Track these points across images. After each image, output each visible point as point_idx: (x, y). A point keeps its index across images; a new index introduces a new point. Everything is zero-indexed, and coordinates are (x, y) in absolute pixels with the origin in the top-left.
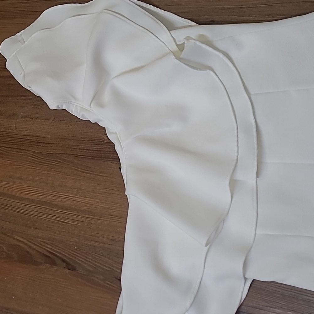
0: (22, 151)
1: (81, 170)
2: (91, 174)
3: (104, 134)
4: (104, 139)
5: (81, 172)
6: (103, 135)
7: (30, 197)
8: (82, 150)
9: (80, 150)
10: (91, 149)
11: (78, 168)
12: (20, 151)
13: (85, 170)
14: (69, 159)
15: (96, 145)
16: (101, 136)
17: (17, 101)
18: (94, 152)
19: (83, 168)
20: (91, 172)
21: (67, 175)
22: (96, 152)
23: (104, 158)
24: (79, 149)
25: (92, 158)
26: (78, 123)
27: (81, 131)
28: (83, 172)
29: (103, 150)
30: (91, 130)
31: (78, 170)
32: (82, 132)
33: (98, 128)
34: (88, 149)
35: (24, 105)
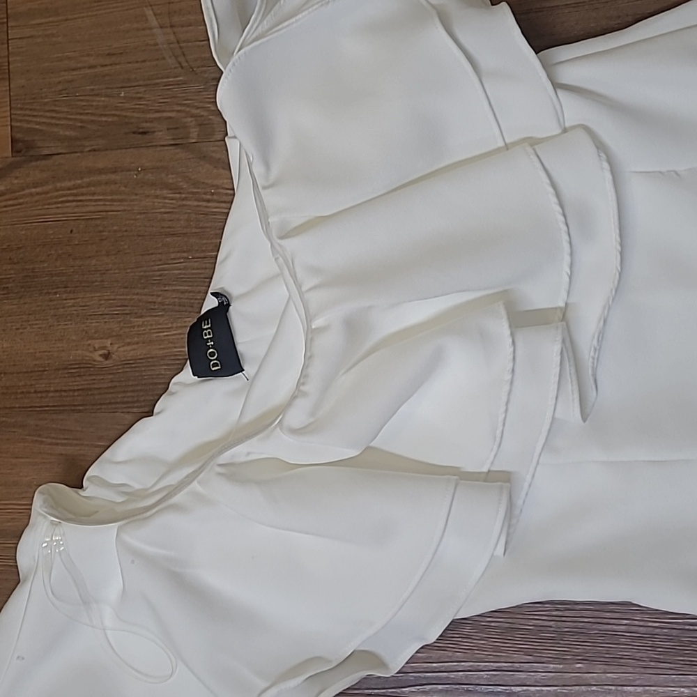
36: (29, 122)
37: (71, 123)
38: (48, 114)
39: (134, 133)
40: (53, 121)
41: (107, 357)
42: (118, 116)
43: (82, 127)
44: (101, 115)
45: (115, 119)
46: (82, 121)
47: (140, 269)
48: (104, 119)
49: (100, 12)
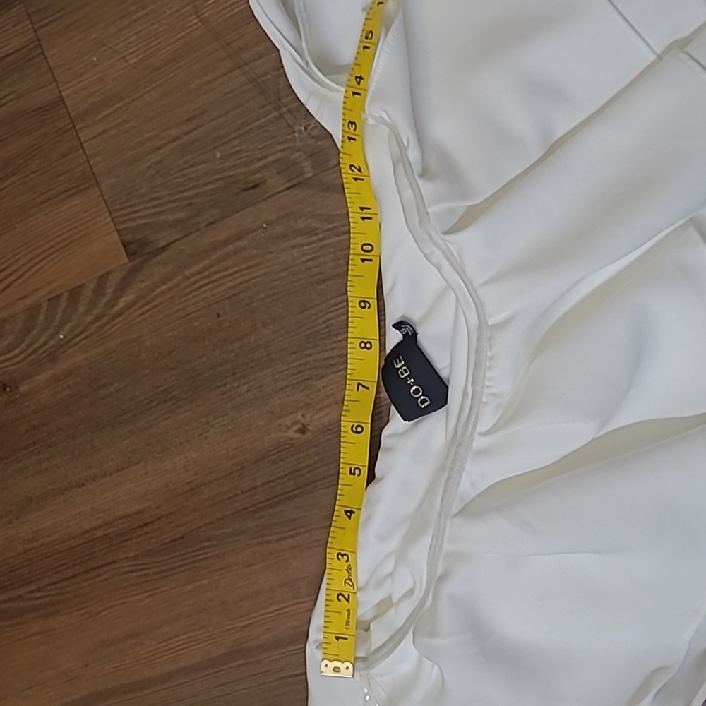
0: (101, 571)
1: (275, 537)
2: (305, 532)
3: (284, 429)
4: (291, 439)
5: (278, 540)
6: (285, 432)
7: (182, 664)
8: (252, 492)
9: (248, 494)
10: (270, 479)
11: (264, 536)
12: (95, 573)
13: (286, 532)
14: (231, 529)
15: (281, 464)
16: (282, 437)
17: (20, 465)
18: (285, 480)
19: (277, 531)
20: (302, 530)
21: (248, 566)
22: (289, 477)
23: (315, 481)
24: (243, 493)
25: (287, 496)
26: (206, 437)
27: (224, 452)
28: (285, 538)
29: (302, 465)
30: (249, 436)
31: (268, 542)
32: (228, 452)
33: (261, 423)
34: (265, 480)
35: (44, 465)
36: (133, 220)
37: (176, 204)
38: (150, 204)
39: (245, 190)
40: (158, 209)
41: (303, 430)
42: (222, 179)
43: (190, 204)
44: (205, 184)
45: (220, 183)
46: (186, 198)
47: (303, 329)
48: (208, 187)
49: (163, 80)
